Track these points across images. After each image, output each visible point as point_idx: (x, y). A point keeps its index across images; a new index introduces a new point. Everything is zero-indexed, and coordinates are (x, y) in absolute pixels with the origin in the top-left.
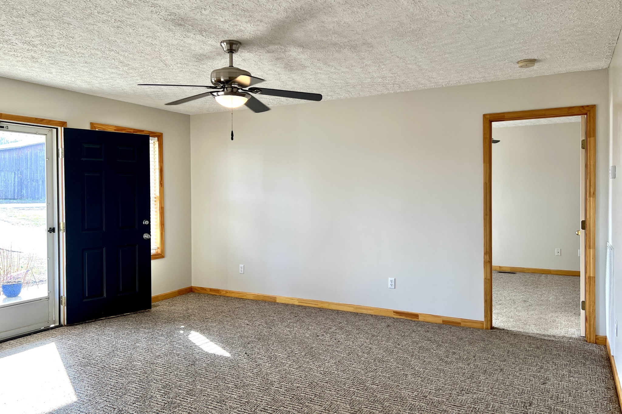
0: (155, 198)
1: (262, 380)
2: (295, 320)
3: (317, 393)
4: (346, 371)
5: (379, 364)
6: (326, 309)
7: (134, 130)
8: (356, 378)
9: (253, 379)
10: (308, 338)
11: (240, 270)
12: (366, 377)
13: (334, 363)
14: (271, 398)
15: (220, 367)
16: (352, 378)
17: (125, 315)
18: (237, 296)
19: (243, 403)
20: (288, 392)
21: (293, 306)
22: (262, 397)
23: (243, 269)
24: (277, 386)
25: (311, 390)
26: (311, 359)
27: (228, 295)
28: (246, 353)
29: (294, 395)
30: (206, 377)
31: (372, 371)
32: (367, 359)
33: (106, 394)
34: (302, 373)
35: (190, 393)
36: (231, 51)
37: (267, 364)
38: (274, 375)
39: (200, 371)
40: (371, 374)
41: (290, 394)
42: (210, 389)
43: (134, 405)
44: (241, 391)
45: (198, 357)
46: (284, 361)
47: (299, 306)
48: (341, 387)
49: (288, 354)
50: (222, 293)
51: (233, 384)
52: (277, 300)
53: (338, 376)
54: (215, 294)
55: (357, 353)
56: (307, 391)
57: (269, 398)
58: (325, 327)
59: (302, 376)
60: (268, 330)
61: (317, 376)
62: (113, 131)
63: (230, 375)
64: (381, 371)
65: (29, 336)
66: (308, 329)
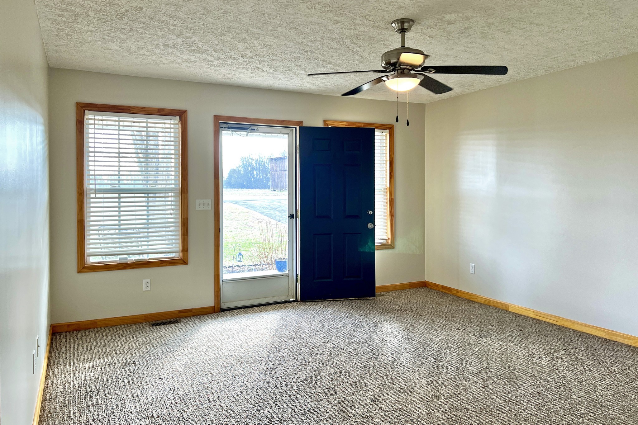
0: (386, 189)
1: (432, 390)
2: (516, 334)
3: (483, 421)
4: (540, 405)
5: (593, 408)
6: (567, 328)
7: (365, 124)
8: (547, 417)
9: (423, 386)
10: (519, 357)
11: (471, 270)
12: (561, 419)
13: (530, 392)
14: (427, 411)
15: (398, 367)
16: (542, 416)
17: (350, 300)
18: (467, 297)
19: (395, 409)
20: (450, 411)
21: (526, 318)
22: (418, 407)
23: (474, 269)
24: (442, 401)
25: (478, 415)
26: (504, 382)
27: (459, 295)
28: (434, 359)
29: (455, 415)
30: (378, 373)
31: (576, 415)
32: (580, 399)
33: (288, 367)
34: (481, 394)
35: (354, 384)
36: (403, 31)
37: (449, 375)
38: (449, 388)
39: (378, 366)
40: (572, 417)
41: (451, 413)
42: (374, 385)
43: (301, 383)
44: (402, 395)
45: (386, 351)
46: (470, 376)
47: (534, 319)
48: (519, 423)
49: (480, 370)
50: (453, 292)
51: (399, 386)
52: (510, 308)
53: (524, 409)
54: (447, 292)
55: (571, 388)
56: (473, 416)
57: (425, 410)
58: (551, 349)
59: (480, 397)
60: (477, 339)
61: (498, 402)
62: (344, 126)
63: (403, 376)
64: (589, 417)
65: (269, 306)
66: (526, 347)
